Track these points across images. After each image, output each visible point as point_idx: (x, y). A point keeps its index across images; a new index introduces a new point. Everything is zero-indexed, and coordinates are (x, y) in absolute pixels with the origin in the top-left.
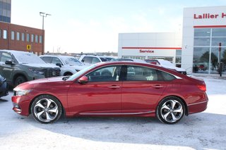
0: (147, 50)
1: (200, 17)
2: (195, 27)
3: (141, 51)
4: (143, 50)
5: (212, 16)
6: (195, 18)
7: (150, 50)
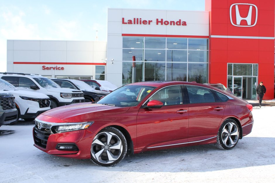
0: (54, 66)
1: (130, 22)
2: (123, 35)
3: (44, 68)
4: (47, 66)
5: (145, 22)
6: (123, 23)
7: (59, 66)
